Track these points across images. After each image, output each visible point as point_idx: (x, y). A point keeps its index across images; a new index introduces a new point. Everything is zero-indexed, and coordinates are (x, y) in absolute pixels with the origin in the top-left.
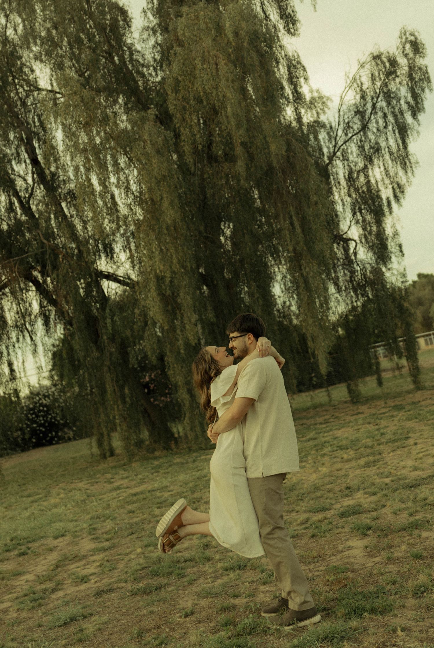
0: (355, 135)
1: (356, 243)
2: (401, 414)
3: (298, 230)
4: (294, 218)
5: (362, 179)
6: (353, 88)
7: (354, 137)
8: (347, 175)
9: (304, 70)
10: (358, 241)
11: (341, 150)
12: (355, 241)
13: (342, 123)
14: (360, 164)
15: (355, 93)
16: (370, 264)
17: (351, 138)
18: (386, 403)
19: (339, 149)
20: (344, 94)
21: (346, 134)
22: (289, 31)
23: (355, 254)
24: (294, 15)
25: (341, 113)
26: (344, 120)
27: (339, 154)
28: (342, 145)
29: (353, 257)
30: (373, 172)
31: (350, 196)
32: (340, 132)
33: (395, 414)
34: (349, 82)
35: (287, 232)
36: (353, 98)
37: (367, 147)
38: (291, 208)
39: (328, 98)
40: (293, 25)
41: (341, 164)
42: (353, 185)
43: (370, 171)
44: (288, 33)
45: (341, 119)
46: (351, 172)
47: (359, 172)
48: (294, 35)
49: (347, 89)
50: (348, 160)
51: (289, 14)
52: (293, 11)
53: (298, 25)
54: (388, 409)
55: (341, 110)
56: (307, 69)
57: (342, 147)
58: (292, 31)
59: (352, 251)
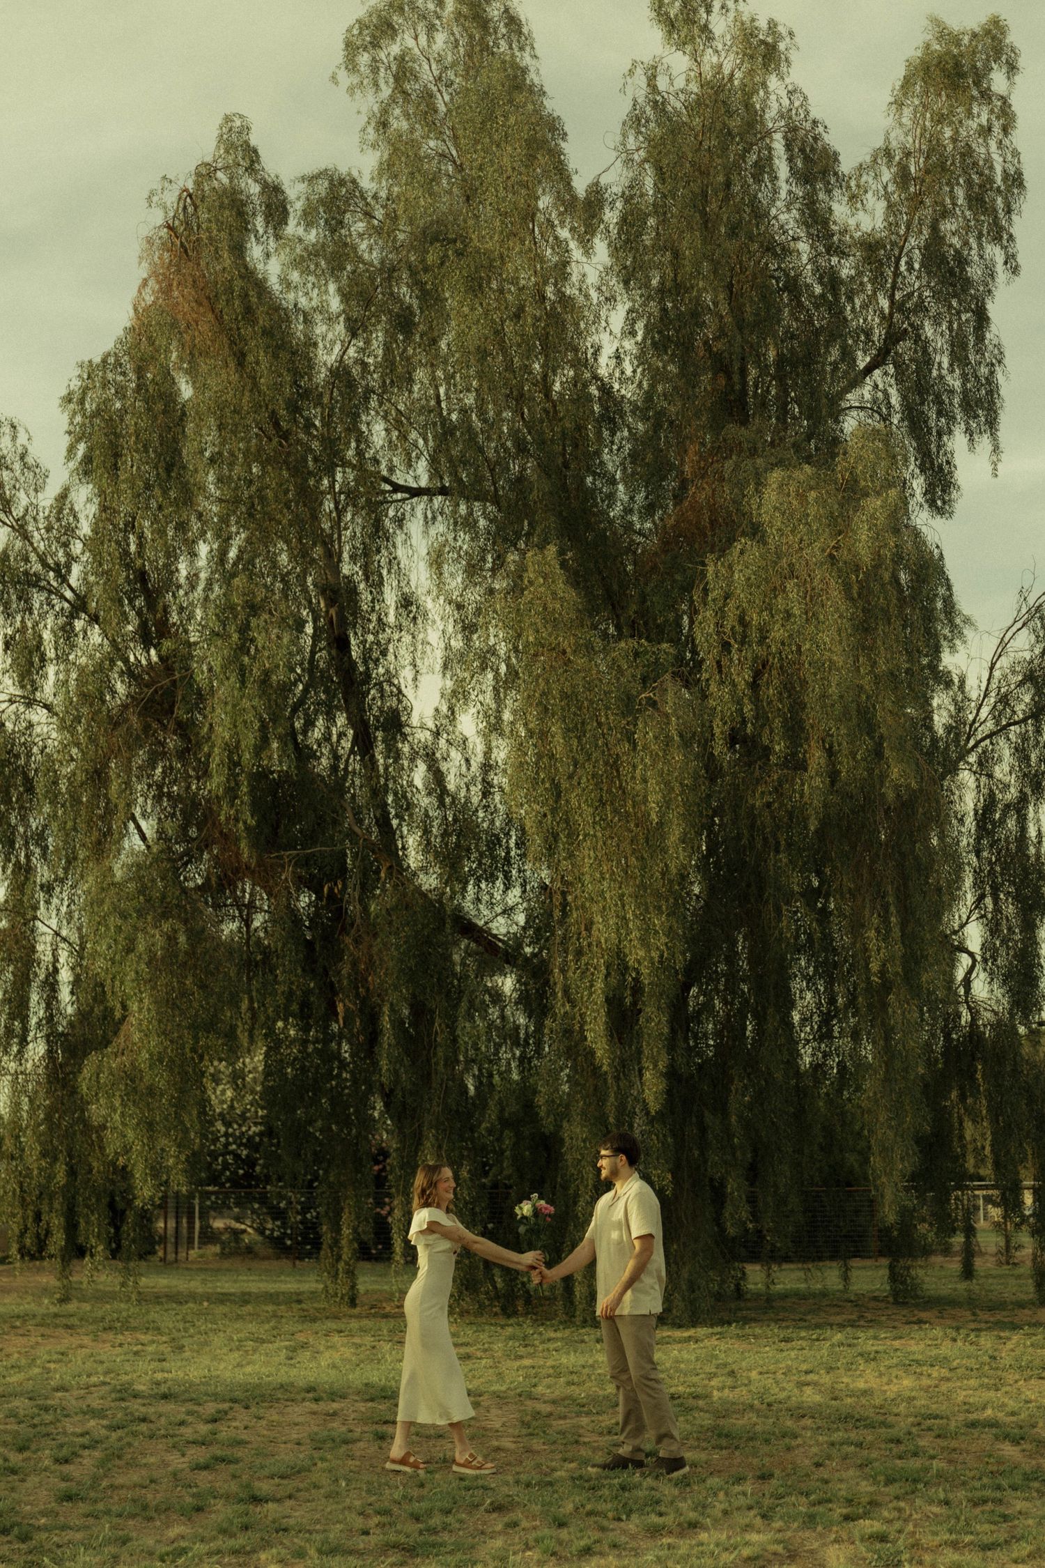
0: (1015, 723)
1: (974, 961)
2: (1016, 1338)
3: (896, 933)
4: (892, 909)
5: (1011, 823)
6: (1031, 624)
7: (1012, 728)
8: (980, 805)
9: (949, 588)
10: (979, 958)
11: (980, 750)
12: (971, 955)
13: (993, 694)
14: (1012, 790)
15: (1033, 638)
16: (996, 1013)
17: (1005, 727)
18: (974, 1314)
19: (976, 746)
20: (1010, 634)
21: (997, 720)
22: (932, 503)
23: (967, 982)
24: (950, 472)
25: (997, 674)
26: (999, 688)
27: (972, 758)
28: (983, 739)
29: (962, 991)
30: (1036, 812)
31: (978, 854)
32: (984, 712)
33: (1002, 1334)
34: (1024, 610)
35: (872, 934)
36: (1027, 647)
37: (1033, 757)
38: (889, 888)
39: (967, 621)
40: (943, 491)
41: (973, 778)
42: (990, 833)
43: (1031, 808)
44: (930, 506)
45: (994, 686)
46: (990, 803)
47: (1007, 806)
48: (940, 511)
49: (1019, 625)
50: (990, 776)
51: (940, 467)
52: (948, 462)
53: (954, 495)
54: (983, 1326)
55: (998, 665)
56: (954, 589)
57: (983, 744)
58: (939, 503)
59: (960, 974)
